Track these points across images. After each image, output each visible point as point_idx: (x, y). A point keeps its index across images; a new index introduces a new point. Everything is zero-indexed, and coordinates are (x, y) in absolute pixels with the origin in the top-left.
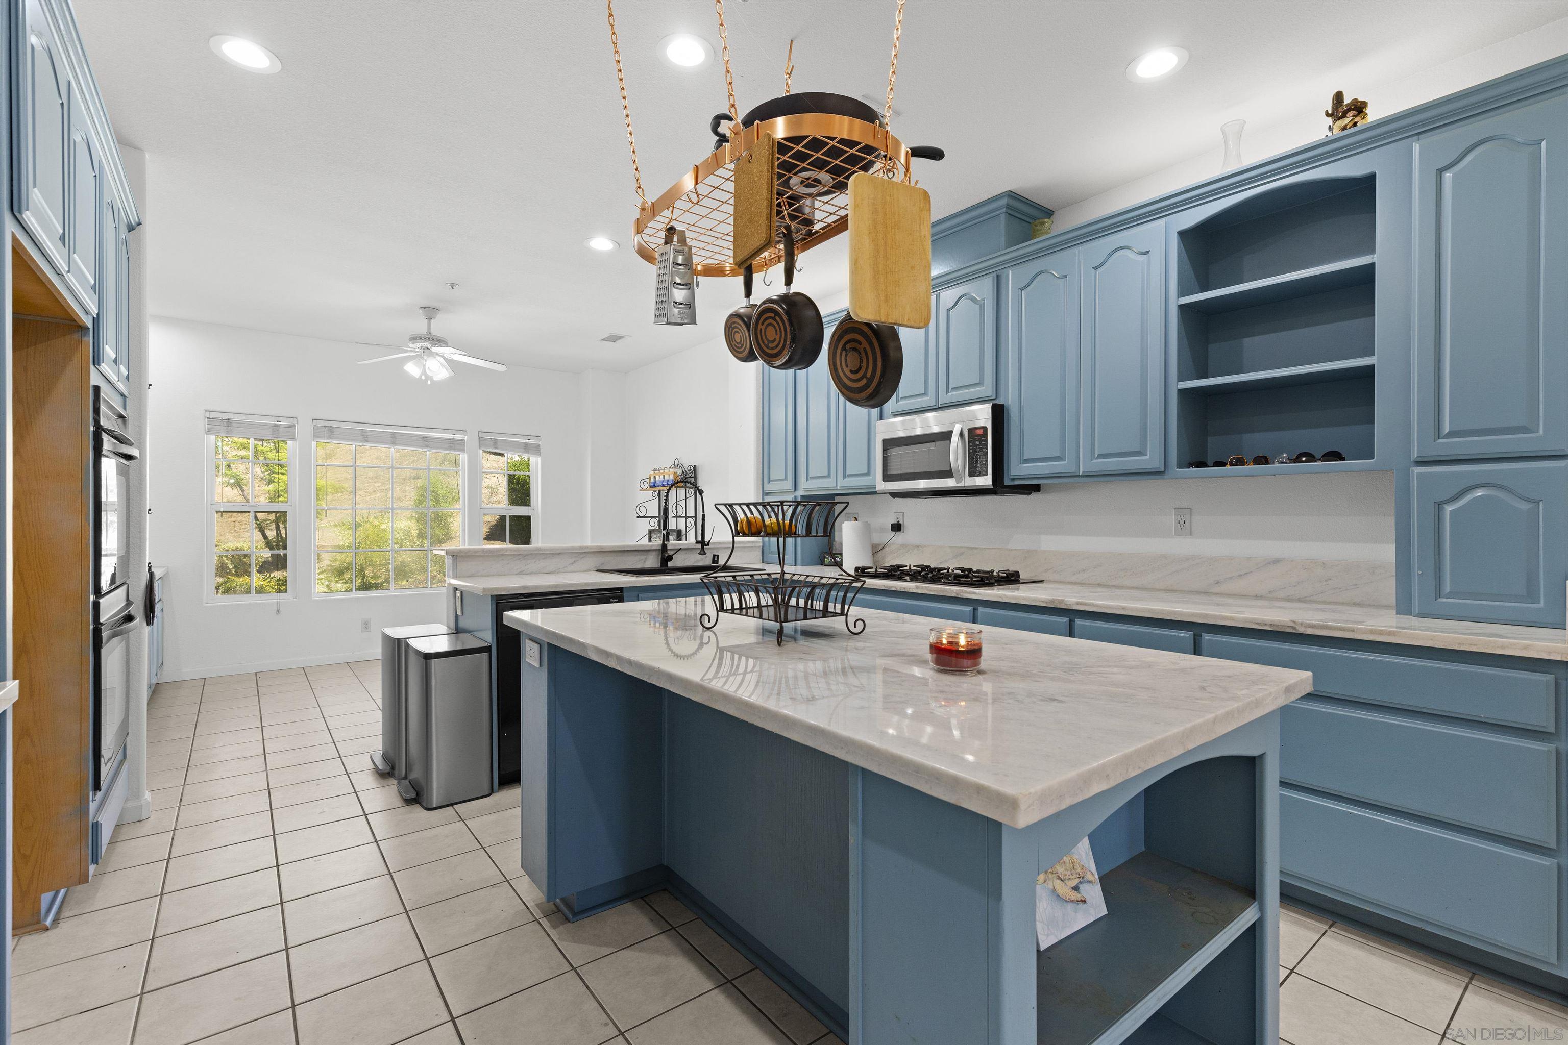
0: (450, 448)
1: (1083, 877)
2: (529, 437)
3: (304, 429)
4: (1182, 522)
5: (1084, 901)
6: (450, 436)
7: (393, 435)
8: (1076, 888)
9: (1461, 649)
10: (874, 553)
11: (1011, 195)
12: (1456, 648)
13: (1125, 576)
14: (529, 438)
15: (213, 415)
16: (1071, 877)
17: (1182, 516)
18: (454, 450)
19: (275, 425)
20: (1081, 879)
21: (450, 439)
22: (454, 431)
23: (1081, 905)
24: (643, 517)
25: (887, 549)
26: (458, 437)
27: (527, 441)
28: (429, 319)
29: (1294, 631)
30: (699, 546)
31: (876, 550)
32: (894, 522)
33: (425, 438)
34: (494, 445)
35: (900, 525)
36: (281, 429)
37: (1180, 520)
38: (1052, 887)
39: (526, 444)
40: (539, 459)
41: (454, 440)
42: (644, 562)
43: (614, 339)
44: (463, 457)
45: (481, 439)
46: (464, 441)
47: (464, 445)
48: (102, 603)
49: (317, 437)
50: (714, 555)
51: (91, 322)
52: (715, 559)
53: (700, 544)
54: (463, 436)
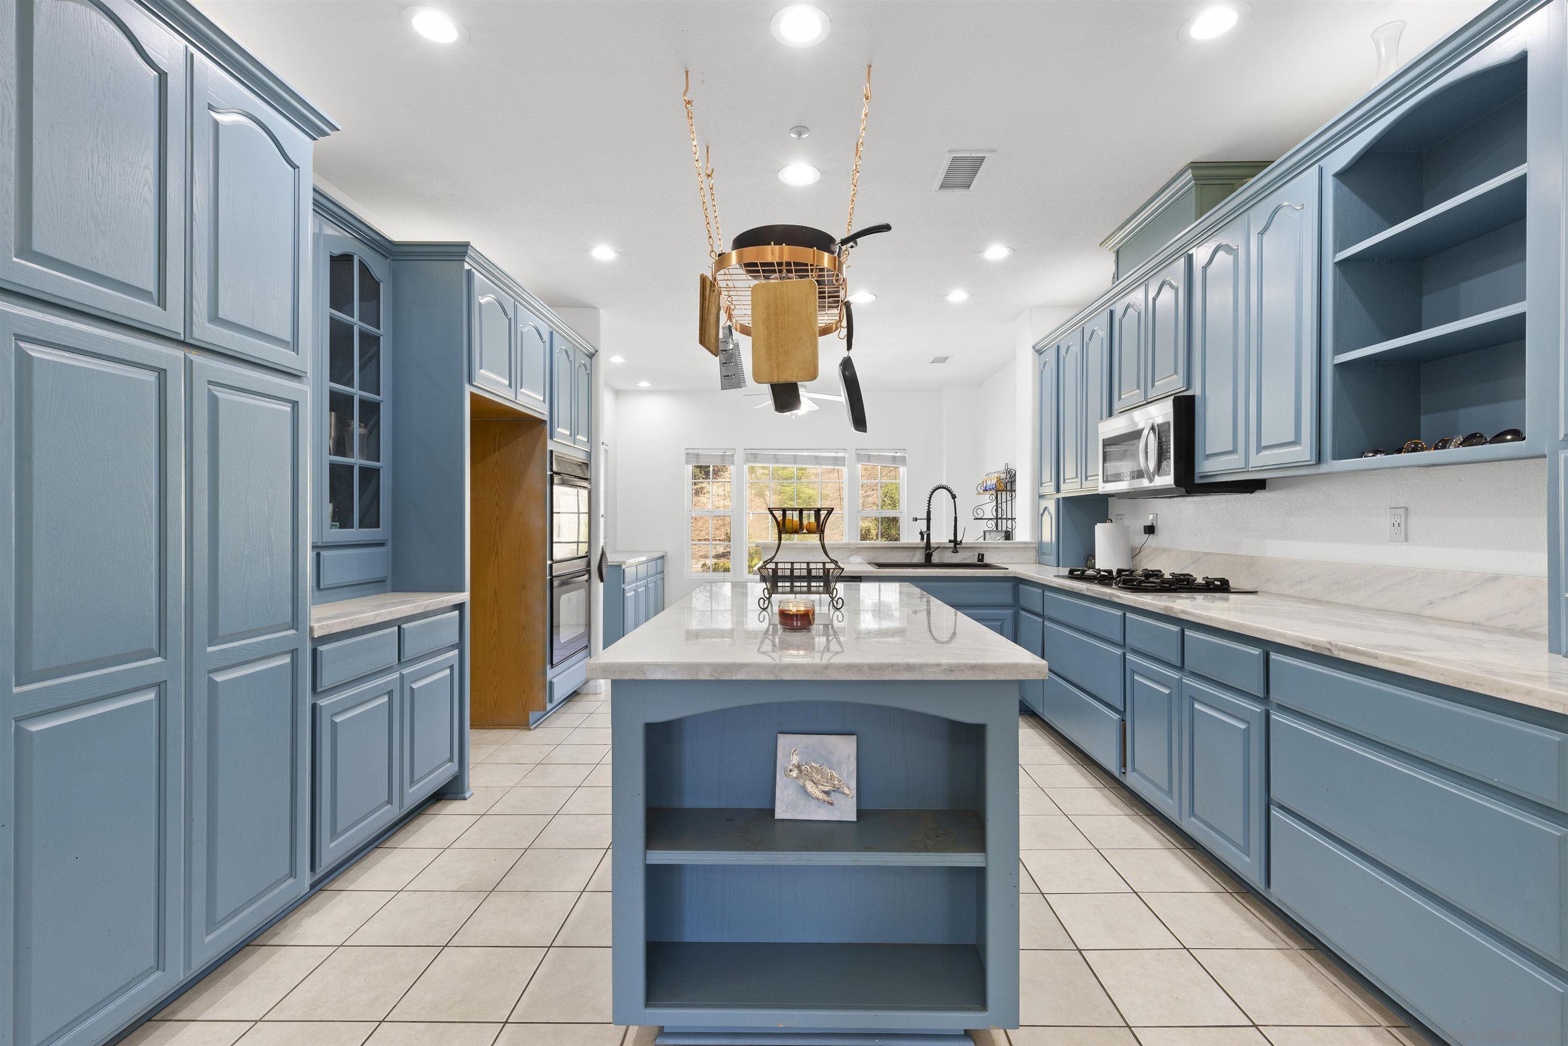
0: (835, 464)
1: (840, 789)
2: (896, 450)
3: (739, 457)
4: (1396, 525)
5: (832, 804)
6: (834, 454)
7: (795, 456)
8: (827, 793)
9: (1469, 689)
10: (1133, 557)
11: (1195, 166)
12: (1464, 687)
13: (1338, 590)
15: (690, 451)
17: (1396, 517)
18: (838, 465)
19: (723, 455)
20: (836, 789)
21: (835, 457)
22: (837, 450)
24: (980, 519)
25: (1143, 553)
26: (840, 454)
27: (895, 455)
29: (1330, 655)
30: (952, 545)
31: (1134, 553)
32: (1149, 524)
33: (816, 457)
34: (868, 459)
35: (1154, 526)
36: (726, 458)
37: (1394, 522)
39: (894, 457)
40: (905, 468)
41: (837, 457)
42: (912, 558)
43: (943, 360)
44: (845, 470)
45: (858, 455)
46: (845, 457)
47: (845, 461)
48: (554, 565)
49: (748, 462)
50: (979, 554)
51: (546, 418)
52: (981, 557)
53: (953, 543)
54: (844, 454)
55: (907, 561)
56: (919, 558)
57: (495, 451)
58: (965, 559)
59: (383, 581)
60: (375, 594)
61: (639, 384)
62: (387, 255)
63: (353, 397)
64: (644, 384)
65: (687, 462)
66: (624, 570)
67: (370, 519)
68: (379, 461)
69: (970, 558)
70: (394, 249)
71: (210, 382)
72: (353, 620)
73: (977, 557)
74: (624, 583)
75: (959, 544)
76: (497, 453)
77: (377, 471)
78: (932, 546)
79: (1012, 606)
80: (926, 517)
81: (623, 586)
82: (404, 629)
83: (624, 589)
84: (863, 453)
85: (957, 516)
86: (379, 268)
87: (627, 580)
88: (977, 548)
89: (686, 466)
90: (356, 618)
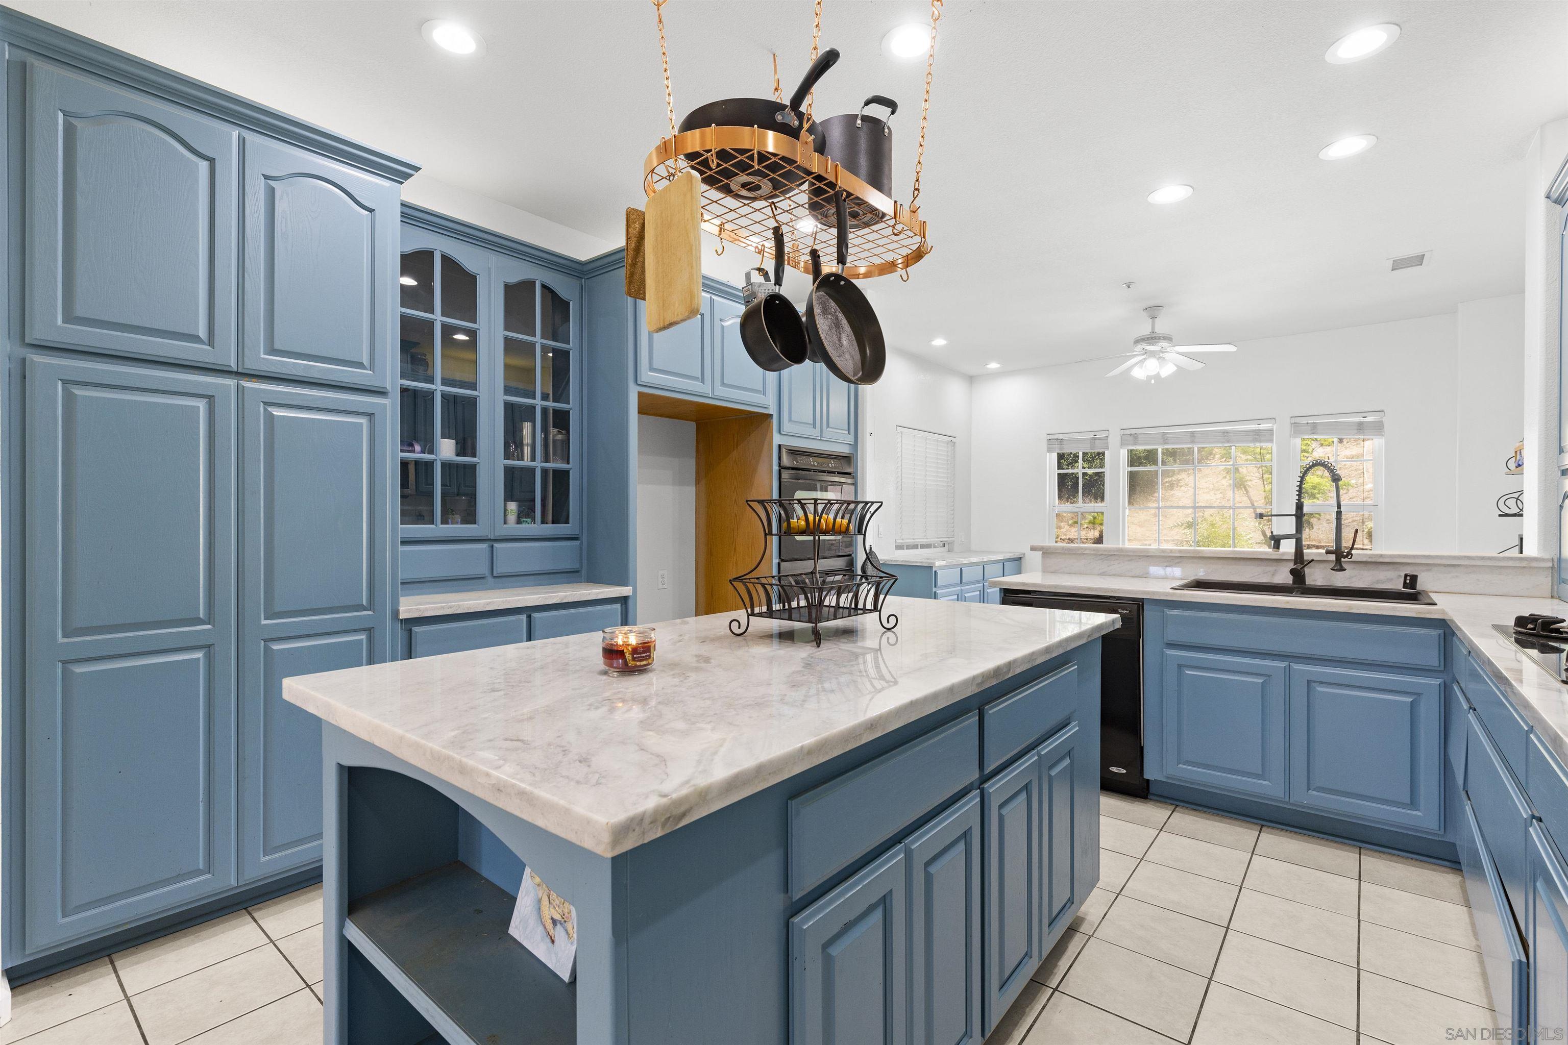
0: (1255, 440)
1: (565, 921)
2: (1370, 414)
3: (1114, 439)
5: (554, 943)
6: (1254, 427)
7: (1193, 434)
8: (554, 922)
14: (1365, 415)
15: (1049, 438)
16: (557, 909)
18: (1260, 441)
19: (1093, 439)
20: (563, 920)
21: (1255, 430)
22: (1260, 420)
23: (548, 940)
24: (1511, 515)
26: (1265, 426)
27: (1362, 420)
28: (1153, 318)
30: (1332, 557)
33: (1226, 433)
36: (1097, 441)
38: (540, 897)
39: (1361, 424)
41: (1259, 430)
45: (1295, 425)
46: (1272, 430)
47: (1273, 434)
48: (782, 564)
49: (1125, 445)
50: (1406, 576)
51: (773, 410)
52: (1411, 581)
53: (1334, 555)
54: (1271, 425)
55: (1264, 579)
56: (1284, 577)
57: (734, 450)
58: (1378, 582)
59: (577, 572)
60: (567, 583)
61: (989, 366)
62: (581, 276)
63: (535, 408)
64: (994, 366)
65: (1050, 450)
66: (935, 572)
67: (560, 515)
68: (569, 464)
69: (1390, 580)
70: (585, 268)
71: (265, 403)
72: (453, 606)
73: (1403, 579)
74: (935, 586)
75: (1346, 557)
76: (735, 451)
77: (566, 473)
78: (1306, 558)
79: (1440, 671)
80: (1294, 512)
81: (934, 590)
82: (535, 618)
83: (935, 592)
84: (1304, 421)
85: (1342, 509)
86: (564, 287)
87: (940, 583)
88: (1408, 564)
89: (1048, 454)
90: (458, 605)
